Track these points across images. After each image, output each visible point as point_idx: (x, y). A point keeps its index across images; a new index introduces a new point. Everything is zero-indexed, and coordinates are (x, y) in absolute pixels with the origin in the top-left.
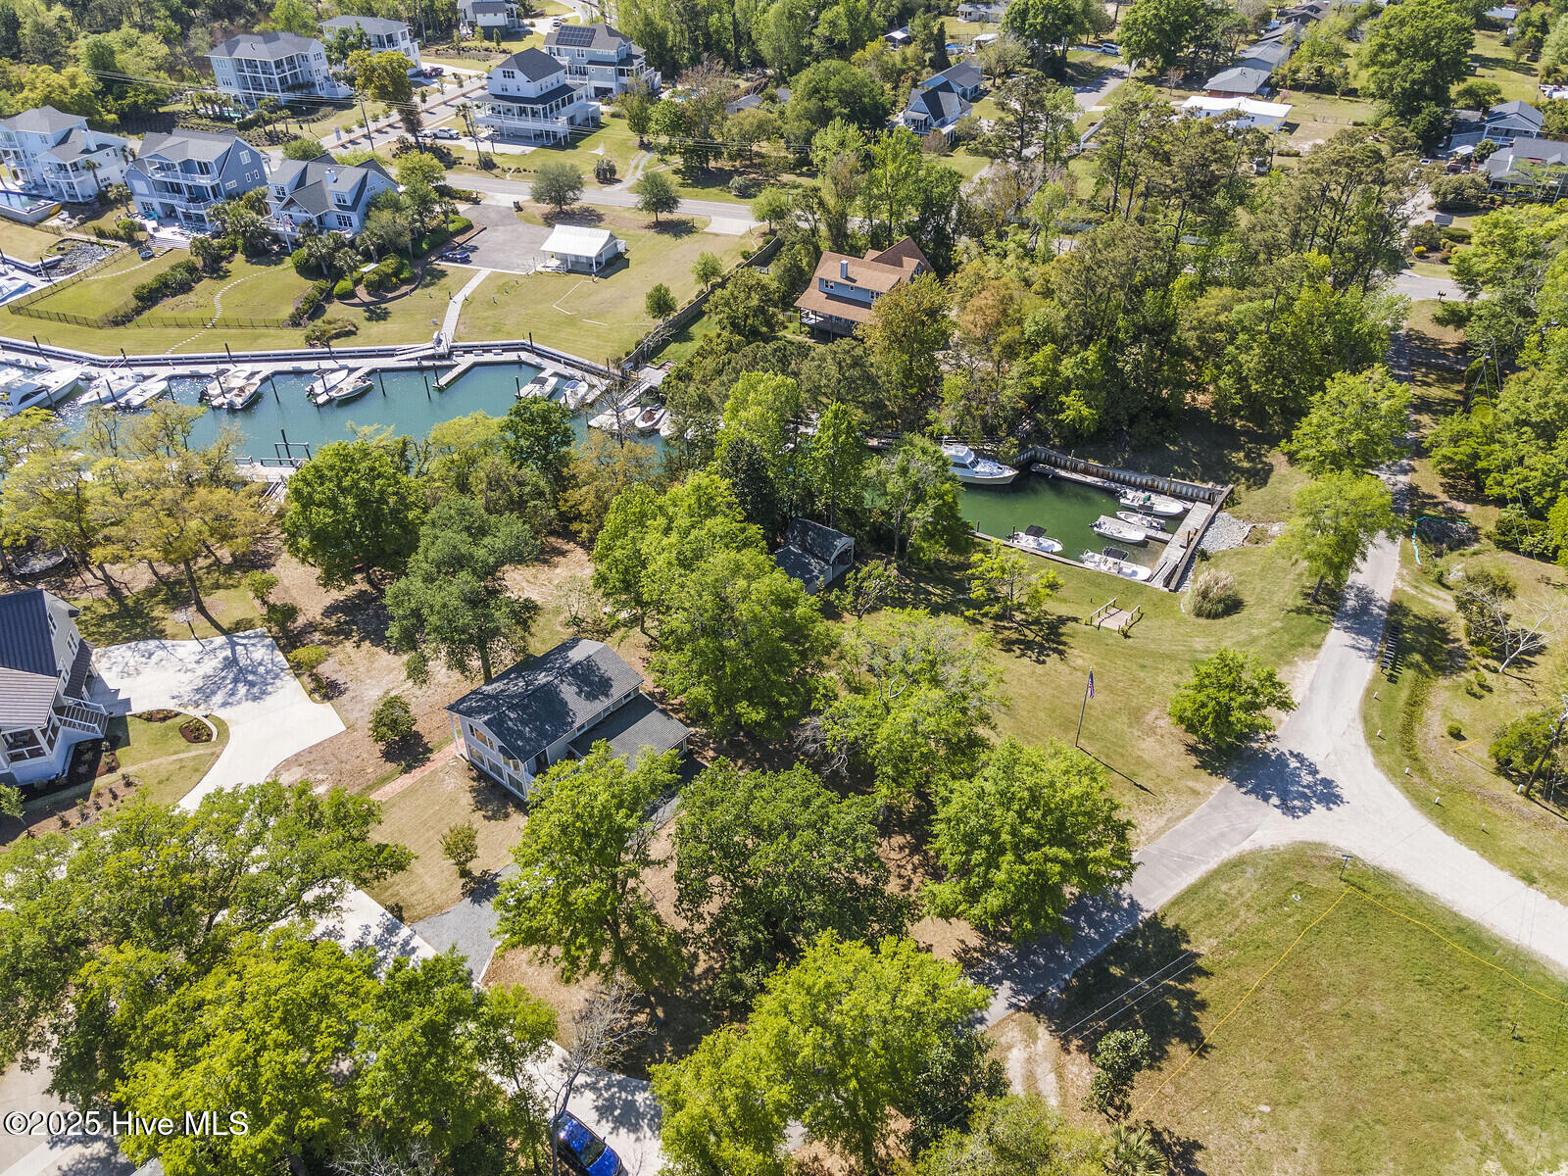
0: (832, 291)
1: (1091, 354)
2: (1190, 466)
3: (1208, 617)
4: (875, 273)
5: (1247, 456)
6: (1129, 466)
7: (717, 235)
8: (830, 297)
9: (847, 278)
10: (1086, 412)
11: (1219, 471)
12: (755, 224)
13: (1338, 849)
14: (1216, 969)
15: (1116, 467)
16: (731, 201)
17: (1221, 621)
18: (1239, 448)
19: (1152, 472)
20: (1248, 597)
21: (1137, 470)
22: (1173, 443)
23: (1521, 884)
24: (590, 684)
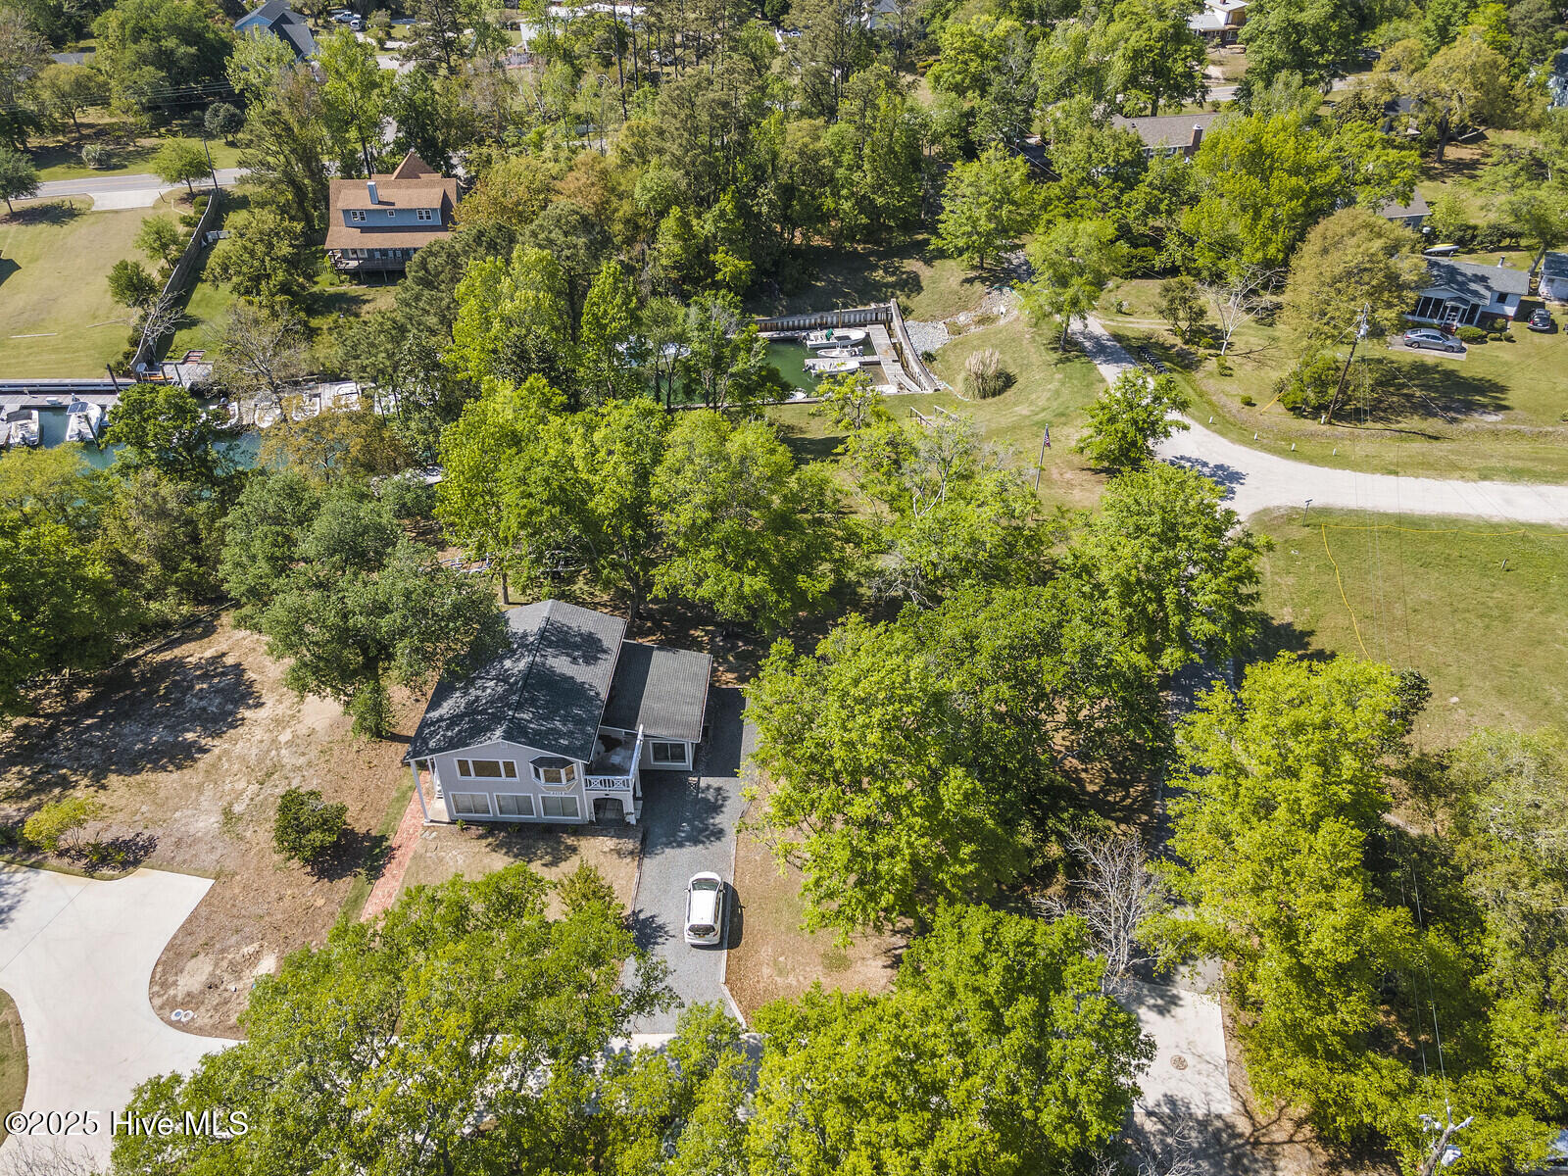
0: (365, 223)
1: (726, 203)
2: (846, 295)
3: (994, 395)
4: (410, 191)
5: (886, 271)
6: (793, 311)
7: (116, 212)
8: (364, 230)
9: (380, 203)
10: (742, 265)
11: (872, 292)
12: (167, 189)
13: (1279, 508)
14: (1312, 627)
15: (781, 316)
16: (90, 176)
17: (1006, 394)
18: (875, 268)
19: (816, 310)
20: (1012, 370)
21: (802, 312)
22: (817, 280)
23: (1392, 478)
24: (577, 647)
